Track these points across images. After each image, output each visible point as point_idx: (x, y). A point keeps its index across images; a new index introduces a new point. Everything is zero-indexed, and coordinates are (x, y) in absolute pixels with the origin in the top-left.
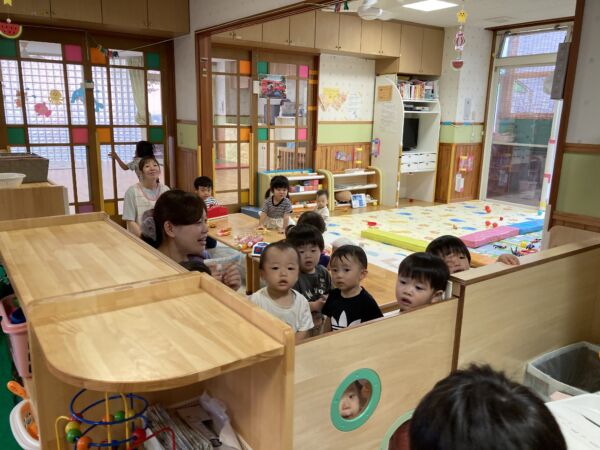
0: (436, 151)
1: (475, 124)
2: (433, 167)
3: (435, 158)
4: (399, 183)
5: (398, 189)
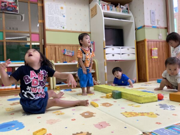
0: (135, 46)
1: (161, 28)
2: (134, 57)
3: (134, 51)
4: (106, 67)
5: (106, 72)
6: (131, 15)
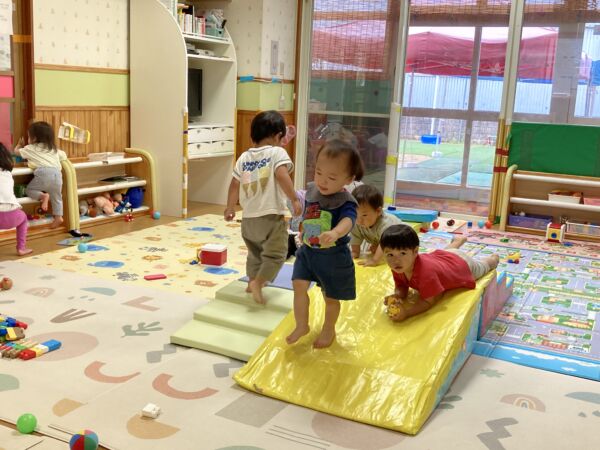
0: (233, 123)
1: (286, 82)
2: (231, 148)
3: (233, 134)
4: (186, 176)
5: (186, 187)
6: (229, 41)
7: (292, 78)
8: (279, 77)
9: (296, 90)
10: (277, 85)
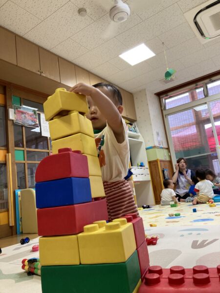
0: (148, 167)
1: (164, 148)
2: (149, 178)
3: (148, 171)
4: (134, 189)
5: (135, 194)
6: (139, 134)
7: (166, 147)
8: (161, 146)
9: (169, 152)
10: (162, 150)
